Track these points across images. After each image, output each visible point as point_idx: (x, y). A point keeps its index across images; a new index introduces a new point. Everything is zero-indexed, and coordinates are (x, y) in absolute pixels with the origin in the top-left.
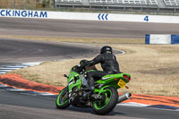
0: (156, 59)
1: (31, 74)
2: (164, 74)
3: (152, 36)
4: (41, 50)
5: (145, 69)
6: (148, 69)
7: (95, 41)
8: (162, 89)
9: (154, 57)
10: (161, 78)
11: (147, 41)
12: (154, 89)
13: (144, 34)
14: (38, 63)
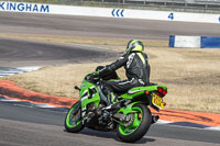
0: (182, 66)
1: (28, 81)
2: (191, 84)
3: (177, 38)
4: (40, 53)
5: (168, 78)
6: (172, 78)
7: (108, 42)
8: (188, 102)
9: (180, 63)
10: (187, 89)
11: (172, 44)
12: (179, 102)
13: (168, 35)
14: (36, 68)
